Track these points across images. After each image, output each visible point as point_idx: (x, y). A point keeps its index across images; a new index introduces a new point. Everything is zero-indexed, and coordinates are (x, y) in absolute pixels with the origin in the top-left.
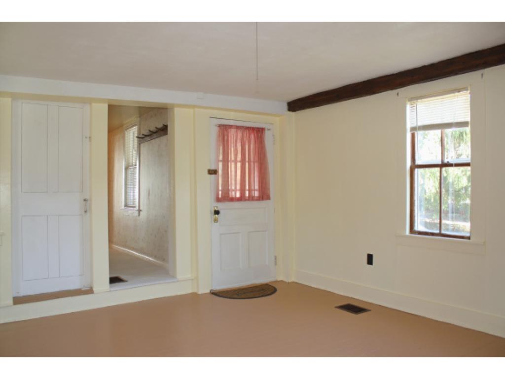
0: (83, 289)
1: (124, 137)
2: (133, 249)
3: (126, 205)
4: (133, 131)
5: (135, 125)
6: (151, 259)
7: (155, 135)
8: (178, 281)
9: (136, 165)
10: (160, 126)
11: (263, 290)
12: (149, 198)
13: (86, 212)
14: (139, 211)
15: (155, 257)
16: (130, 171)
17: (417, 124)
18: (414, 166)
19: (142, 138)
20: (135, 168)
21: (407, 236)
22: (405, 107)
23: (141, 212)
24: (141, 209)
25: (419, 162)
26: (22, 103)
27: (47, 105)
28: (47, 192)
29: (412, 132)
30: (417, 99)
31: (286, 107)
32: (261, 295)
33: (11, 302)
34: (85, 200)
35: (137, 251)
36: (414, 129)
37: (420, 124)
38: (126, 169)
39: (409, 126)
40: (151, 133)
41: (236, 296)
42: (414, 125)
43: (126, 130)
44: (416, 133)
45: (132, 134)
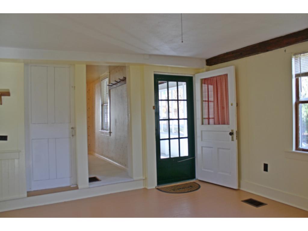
0: (72, 186)
1: (100, 85)
2: (107, 157)
3: (102, 129)
4: (106, 81)
5: (107, 78)
6: (117, 164)
7: (119, 84)
8: (134, 181)
9: (108, 103)
10: (122, 78)
11: (191, 186)
12: (116, 125)
13: (73, 136)
14: (110, 133)
15: (120, 163)
16: (104, 107)
17: (300, 72)
18: (298, 102)
19: (111, 86)
20: (107, 105)
21: (294, 152)
22: (291, 60)
23: (111, 134)
24: (111, 131)
25: (302, 99)
26: (31, 66)
27: (47, 67)
28: (48, 123)
29: (297, 78)
30: (300, 54)
31: (205, 63)
32: (189, 190)
33: (26, 195)
34: (72, 128)
35: (109, 158)
36: (298, 76)
37: (303, 71)
38: (102, 105)
39: (294, 73)
40: (117, 82)
41: (173, 191)
42: (299, 72)
43: (102, 80)
44: (300, 78)
45: (105, 83)
